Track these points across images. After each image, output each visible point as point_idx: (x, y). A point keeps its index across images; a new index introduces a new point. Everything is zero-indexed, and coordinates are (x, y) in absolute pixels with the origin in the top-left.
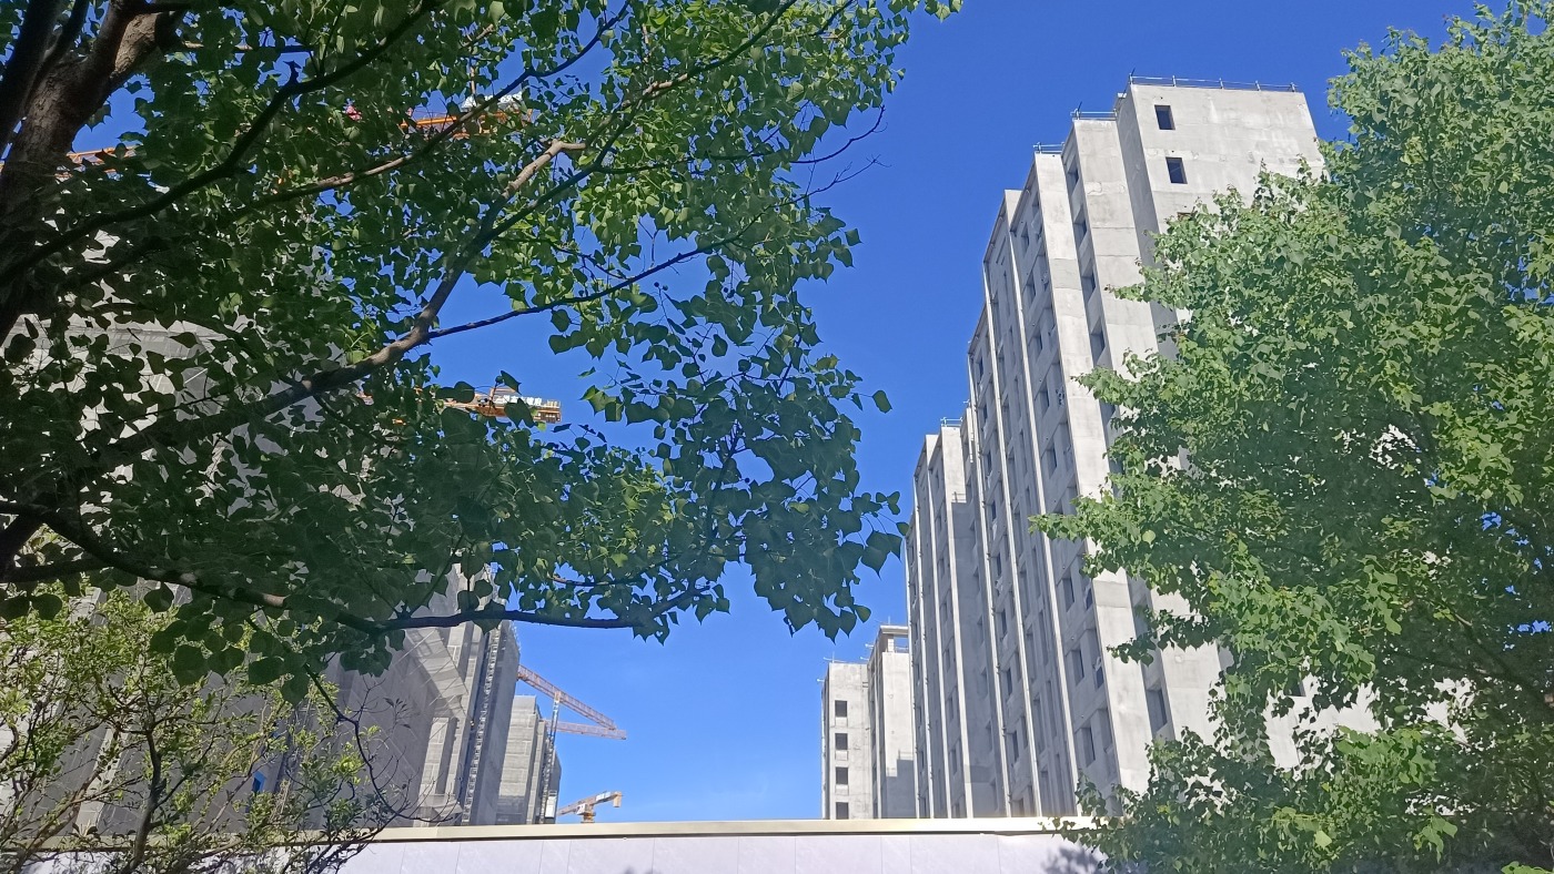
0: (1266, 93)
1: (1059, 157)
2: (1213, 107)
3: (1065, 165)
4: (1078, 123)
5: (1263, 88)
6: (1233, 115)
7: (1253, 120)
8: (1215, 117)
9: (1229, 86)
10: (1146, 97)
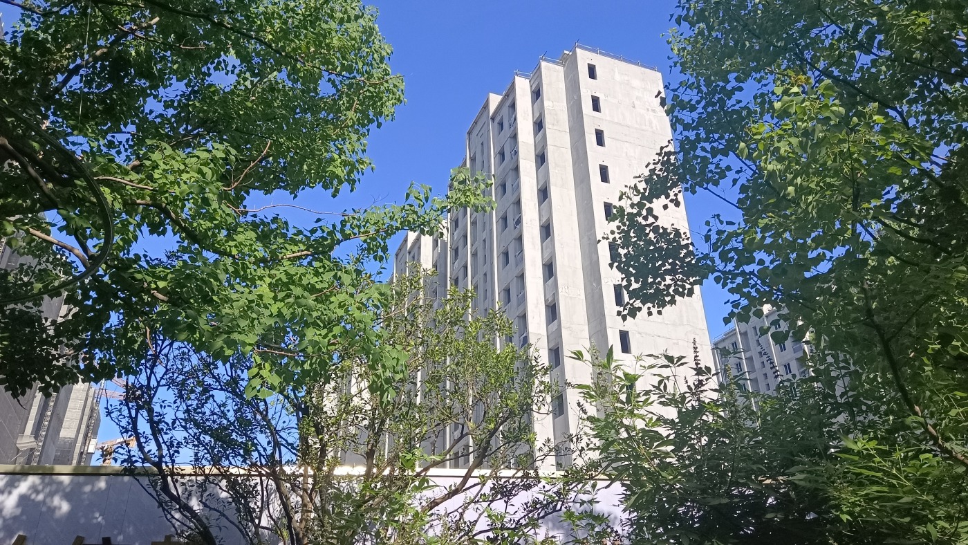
0: (643, 69)
1: (528, 81)
2: (616, 71)
3: (531, 86)
4: (543, 64)
5: (642, 66)
6: (626, 78)
7: (636, 83)
8: (617, 77)
9: (626, 60)
10: (584, 57)
